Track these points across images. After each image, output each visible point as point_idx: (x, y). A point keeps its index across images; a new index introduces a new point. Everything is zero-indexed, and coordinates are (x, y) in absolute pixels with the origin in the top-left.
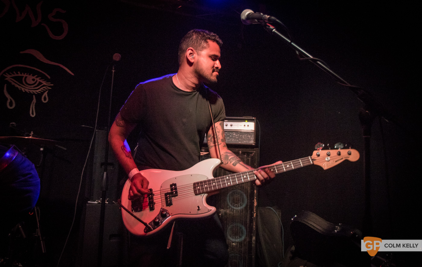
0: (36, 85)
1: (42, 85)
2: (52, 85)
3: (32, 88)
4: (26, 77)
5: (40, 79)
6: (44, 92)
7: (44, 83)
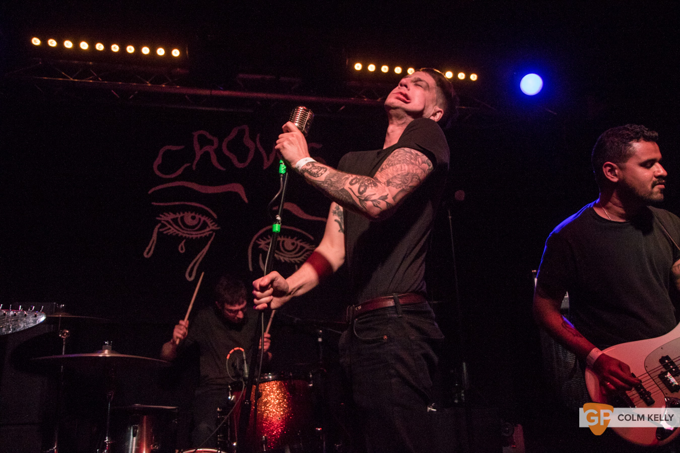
0: (297, 250)
1: (304, 250)
3: (293, 256)
4: (283, 242)
5: (301, 242)
7: (307, 247)
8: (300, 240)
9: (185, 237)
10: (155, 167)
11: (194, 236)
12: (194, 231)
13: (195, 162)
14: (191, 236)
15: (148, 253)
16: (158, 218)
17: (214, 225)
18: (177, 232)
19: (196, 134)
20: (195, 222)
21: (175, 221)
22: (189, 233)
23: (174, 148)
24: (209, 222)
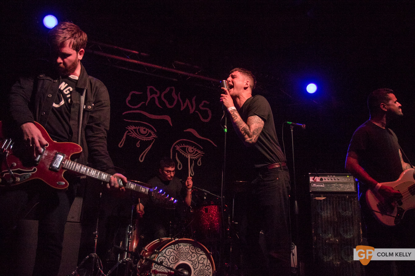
0: (194, 153)
1: (197, 154)
2: (204, 153)
3: (192, 156)
4: (188, 148)
5: (196, 149)
6: (199, 158)
7: (199, 152)
8: (196, 148)
9: (140, 139)
10: (127, 101)
11: (145, 140)
12: (144, 137)
13: (147, 102)
14: (143, 139)
15: (121, 145)
16: (127, 128)
17: (155, 135)
18: (137, 137)
19: (149, 87)
20: (145, 132)
21: (135, 130)
22: (142, 137)
23: (137, 93)
24: (152, 133)
